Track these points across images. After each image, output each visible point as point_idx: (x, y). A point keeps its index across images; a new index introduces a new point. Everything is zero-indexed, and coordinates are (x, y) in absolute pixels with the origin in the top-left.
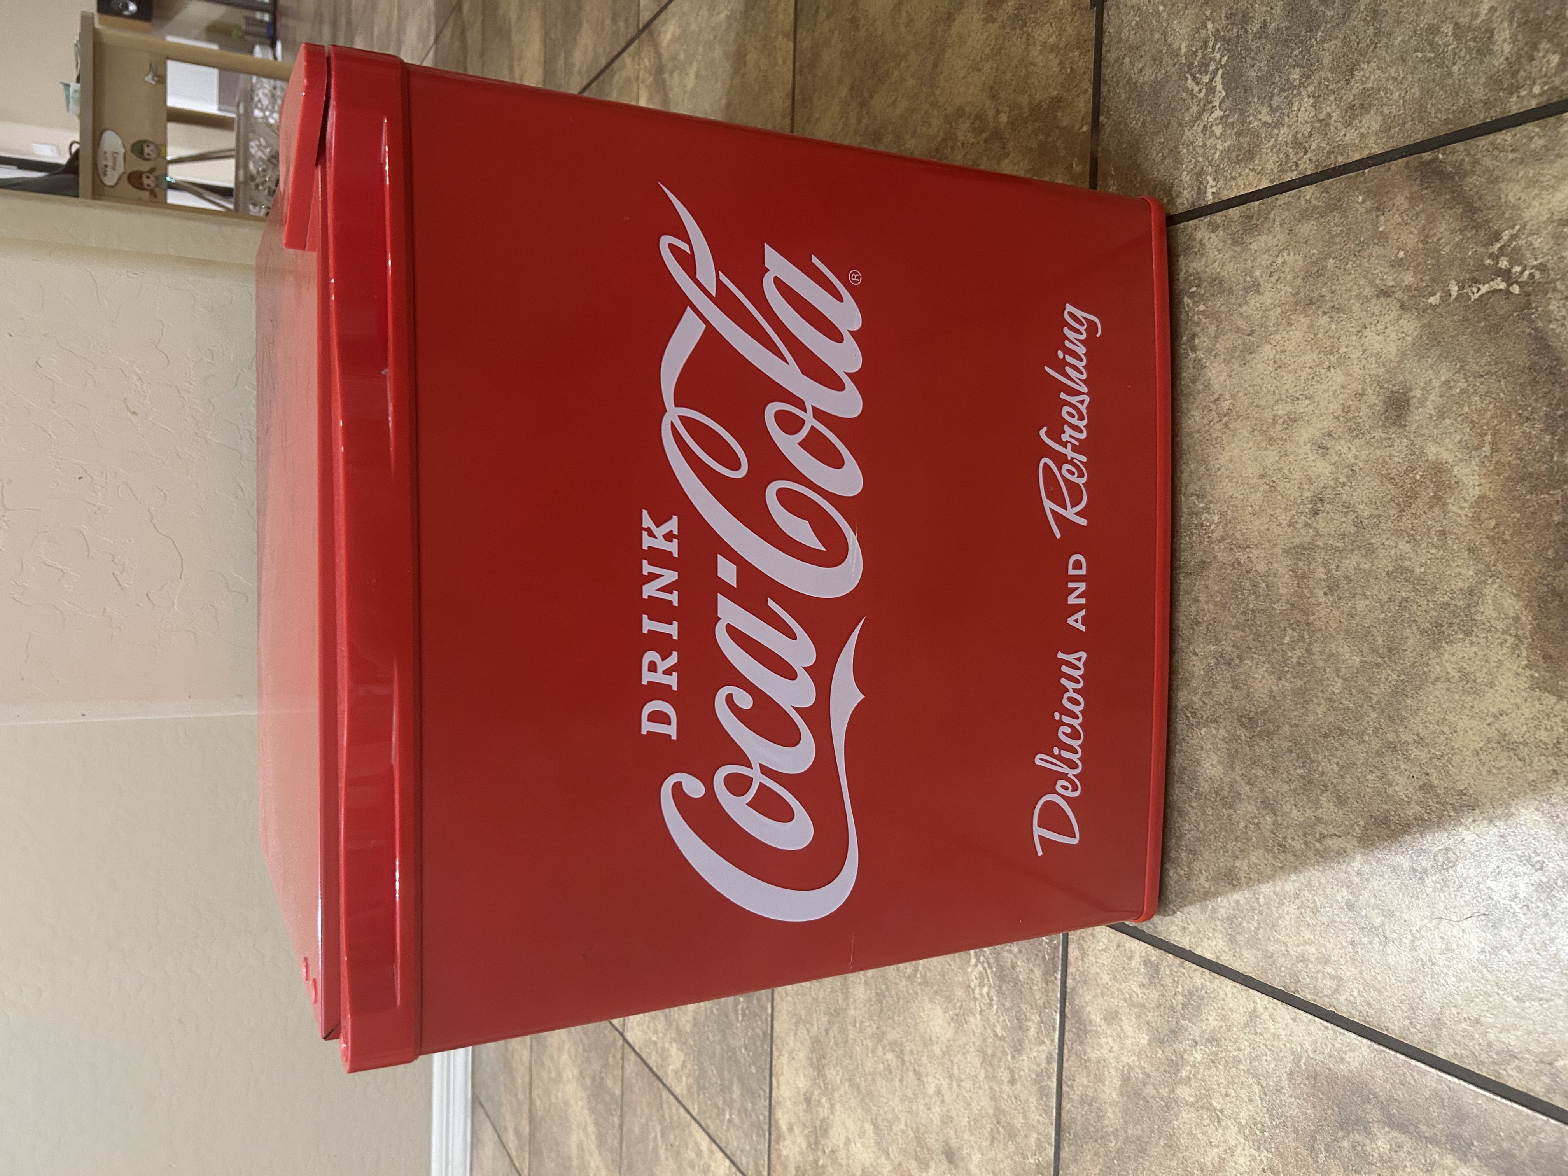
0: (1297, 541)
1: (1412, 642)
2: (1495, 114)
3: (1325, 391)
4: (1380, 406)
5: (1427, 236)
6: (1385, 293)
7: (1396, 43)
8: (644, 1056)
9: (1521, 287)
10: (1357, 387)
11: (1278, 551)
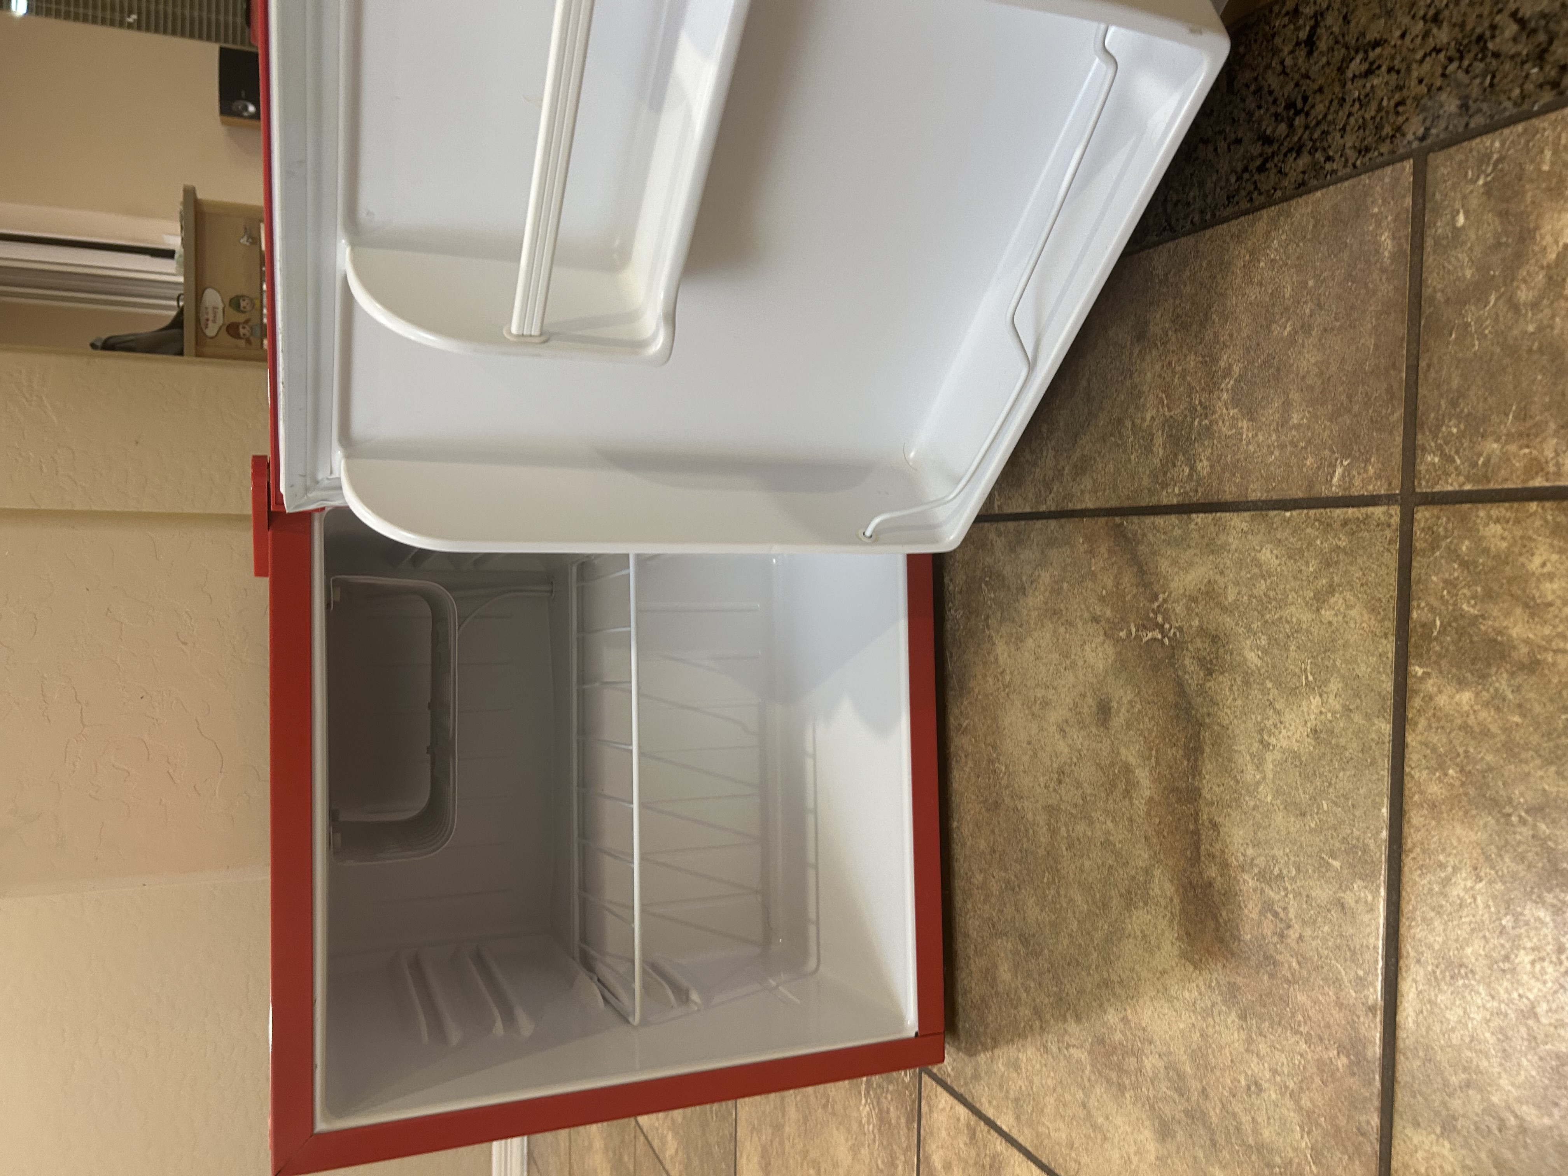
0: (1050, 802)
1: (1116, 903)
2: (1154, 501)
3: (1064, 686)
4: (1094, 709)
5: (1118, 583)
6: (1095, 619)
7: (1101, 424)
8: (650, 1139)
9: (1169, 641)
10: (1080, 688)
11: (1039, 806)
